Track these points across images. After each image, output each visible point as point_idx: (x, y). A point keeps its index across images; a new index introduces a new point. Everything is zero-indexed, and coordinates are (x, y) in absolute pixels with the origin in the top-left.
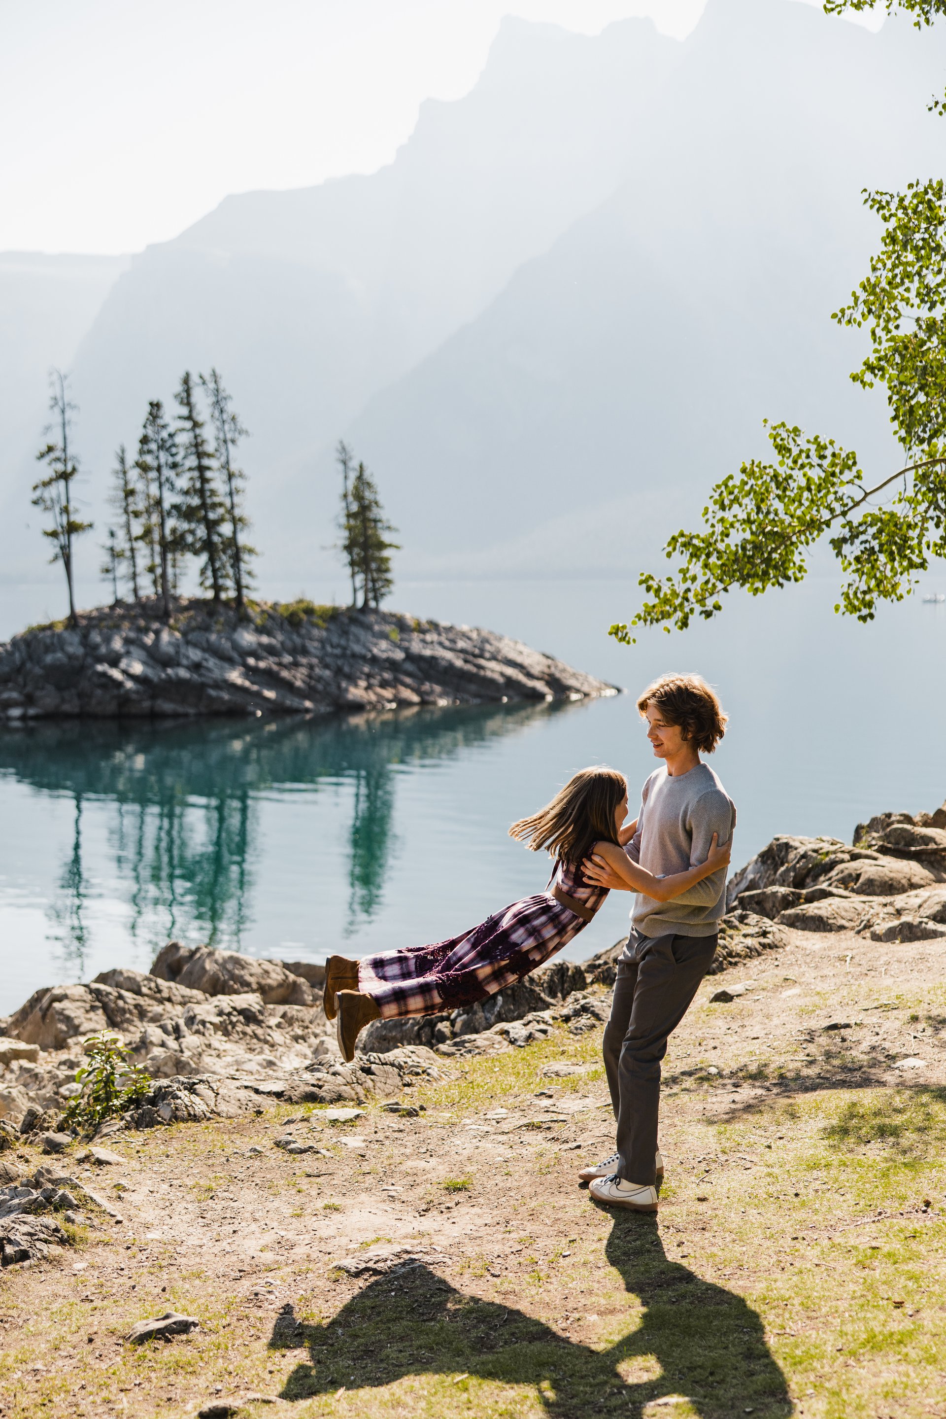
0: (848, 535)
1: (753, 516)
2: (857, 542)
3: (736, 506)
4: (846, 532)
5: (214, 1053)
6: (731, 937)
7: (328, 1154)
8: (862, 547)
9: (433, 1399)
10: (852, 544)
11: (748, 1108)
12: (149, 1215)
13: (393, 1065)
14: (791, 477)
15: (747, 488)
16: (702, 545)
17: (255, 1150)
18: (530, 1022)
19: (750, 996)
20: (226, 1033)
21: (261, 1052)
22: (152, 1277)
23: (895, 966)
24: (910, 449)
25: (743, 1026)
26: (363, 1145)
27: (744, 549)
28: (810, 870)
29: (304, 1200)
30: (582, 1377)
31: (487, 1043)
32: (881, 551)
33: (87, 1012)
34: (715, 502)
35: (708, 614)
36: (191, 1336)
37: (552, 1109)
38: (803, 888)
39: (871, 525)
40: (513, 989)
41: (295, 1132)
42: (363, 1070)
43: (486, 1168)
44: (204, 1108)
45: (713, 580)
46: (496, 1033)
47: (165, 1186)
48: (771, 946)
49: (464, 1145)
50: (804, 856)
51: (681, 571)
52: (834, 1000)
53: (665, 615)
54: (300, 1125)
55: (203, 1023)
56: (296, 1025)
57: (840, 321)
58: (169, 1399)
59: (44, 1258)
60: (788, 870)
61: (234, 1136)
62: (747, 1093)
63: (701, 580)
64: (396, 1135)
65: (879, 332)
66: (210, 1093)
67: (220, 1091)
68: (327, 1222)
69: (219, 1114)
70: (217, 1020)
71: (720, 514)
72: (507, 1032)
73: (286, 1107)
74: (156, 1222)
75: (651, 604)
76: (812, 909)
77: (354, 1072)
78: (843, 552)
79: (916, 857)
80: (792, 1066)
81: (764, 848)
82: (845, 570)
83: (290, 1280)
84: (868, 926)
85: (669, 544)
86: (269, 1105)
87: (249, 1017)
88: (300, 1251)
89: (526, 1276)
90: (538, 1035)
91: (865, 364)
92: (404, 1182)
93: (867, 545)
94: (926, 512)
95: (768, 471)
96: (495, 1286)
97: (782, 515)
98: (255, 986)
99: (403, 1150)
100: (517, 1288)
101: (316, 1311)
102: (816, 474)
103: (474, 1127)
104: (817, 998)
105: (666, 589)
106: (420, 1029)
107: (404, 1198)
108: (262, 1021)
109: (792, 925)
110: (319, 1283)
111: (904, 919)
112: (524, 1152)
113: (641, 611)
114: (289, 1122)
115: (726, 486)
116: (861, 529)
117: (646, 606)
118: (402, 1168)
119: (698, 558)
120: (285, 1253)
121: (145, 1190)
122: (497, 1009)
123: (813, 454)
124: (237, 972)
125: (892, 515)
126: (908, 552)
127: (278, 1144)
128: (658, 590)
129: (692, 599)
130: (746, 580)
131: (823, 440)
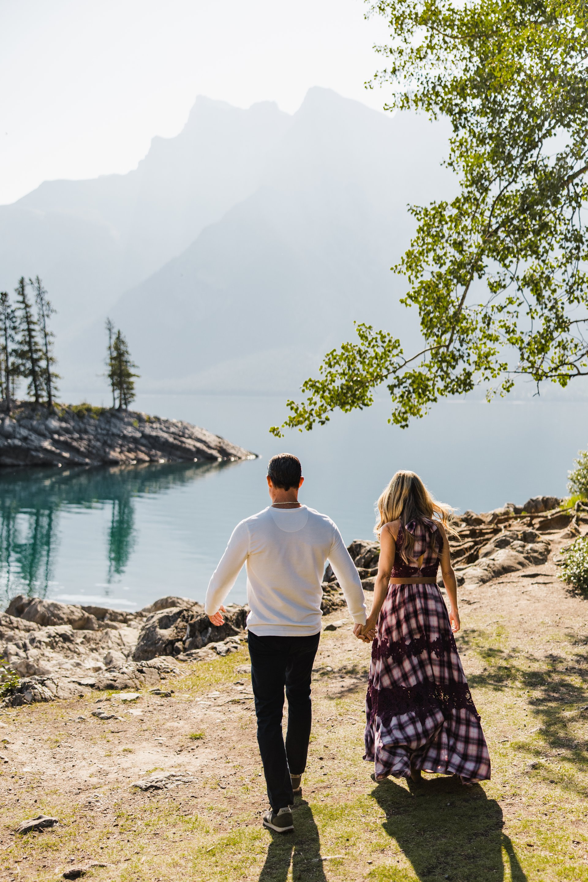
0: (397, 383)
1: (346, 371)
2: (401, 387)
3: (337, 366)
5: (46, 659)
6: (333, 595)
7: (122, 719)
8: (404, 390)
9: (196, 861)
10: (399, 388)
11: (350, 690)
12: (23, 757)
13: (155, 668)
14: (367, 352)
15: (344, 357)
16: (320, 386)
17: (81, 718)
18: (228, 642)
19: (345, 627)
20: (53, 648)
21: (72, 658)
22: (28, 794)
24: (428, 339)
25: (343, 644)
26: (142, 714)
27: (342, 389)
28: (371, 559)
29: (111, 746)
30: (277, 846)
31: (205, 654)
32: (414, 392)
34: (326, 363)
35: (323, 423)
36: (54, 828)
37: (244, 691)
38: (369, 568)
39: (409, 378)
41: (102, 707)
42: (138, 670)
43: (211, 726)
44: (50, 694)
45: (325, 405)
46: (210, 649)
47: (31, 740)
49: (197, 713)
50: (369, 551)
51: (309, 399)
53: (299, 423)
54: (105, 703)
55: (40, 642)
56: (92, 642)
57: (395, 272)
58: (44, 866)
60: (361, 559)
61: (68, 710)
62: (349, 682)
63: (319, 404)
64: (160, 708)
65: (413, 278)
66: (53, 685)
67: (59, 684)
68: (125, 759)
69: (59, 697)
70: (47, 640)
71: (329, 370)
72: (215, 648)
73: (96, 693)
74: (28, 761)
75: (292, 417)
77: (133, 672)
78: (394, 392)
81: (350, 545)
82: (394, 401)
83: (108, 794)
85: (304, 385)
86: (87, 692)
87: (66, 638)
88: (112, 777)
89: (240, 788)
90: (233, 649)
91: (408, 294)
92: (167, 735)
93: (407, 389)
94: (437, 372)
95: (355, 348)
96: (223, 794)
97: (361, 371)
98: (66, 620)
99: (164, 717)
100: (236, 795)
101: (124, 811)
102: (380, 351)
103: (202, 702)
105: (301, 409)
106: (166, 646)
107: (167, 744)
108: (73, 641)
110: (125, 795)
112: (231, 716)
113: (287, 420)
114: (99, 701)
115: (332, 355)
116: (404, 380)
117: (290, 417)
118: (165, 727)
119: (318, 393)
120: (104, 778)
121: (20, 742)
122: (208, 635)
123: (379, 340)
124: (56, 612)
125: (420, 374)
126: (428, 393)
127: (94, 714)
128: (297, 410)
129: (314, 414)
130: (342, 405)
131: (384, 333)
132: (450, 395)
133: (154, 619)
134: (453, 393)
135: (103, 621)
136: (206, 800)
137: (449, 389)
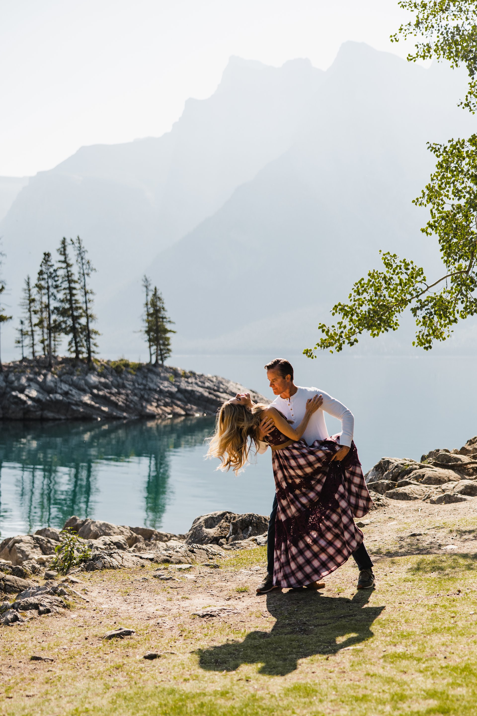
0: (420, 306)
1: (374, 298)
2: (424, 309)
3: (365, 294)
4: (418, 305)
7: (179, 581)
8: (426, 312)
10: (421, 310)
12: (101, 600)
13: (204, 550)
14: (392, 278)
15: (371, 283)
16: (349, 310)
17: (145, 579)
19: (373, 525)
22: (108, 619)
23: (443, 512)
24: (449, 266)
25: (370, 536)
26: (195, 578)
27: (369, 313)
28: (400, 473)
29: (171, 596)
31: (247, 544)
32: (435, 314)
33: (32, 548)
34: (355, 291)
35: (352, 344)
36: (132, 636)
38: (397, 481)
39: (431, 302)
40: (256, 523)
41: (161, 573)
42: (190, 551)
43: (254, 584)
44: (117, 563)
45: (354, 328)
46: (250, 540)
47: (105, 591)
48: (381, 505)
50: (397, 467)
51: (339, 323)
52: (413, 526)
53: (331, 344)
54: (163, 571)
57: (416, 204)
59: (58, 613)
60: (389, 473)
61: (133, 574)
63: (348, 327)
64: (210, 574)
65: (434, 210)
66: (119, 557)
67: (124, 557)
68: (184, 602)
69: (124, 567)
70: (103, 547)
71: (357, 297)
72: (256, 540)
73: (155, 565)
74: (105, 602)
75: (324, 339)
76: (401, 490)
77: (186, 551)
78: (417, 314)
79: (452, 468)
80: (394, 549)
81: (377, 463)
82: (417, 325)
83: (172, 619)
84: (428, 498)
85: (334, 309)
86: (147, 564)
88: (174, 611)
91: (428, 224)
92: (217, 590)
93: (429, 311)
94: (457, 296)
95: (381, 275)
96: (266, 620)
97: (387, 297)
99: (214, 580)
101: (186, 629)
102: (404, 277)
104: (405, 525)
105: (331, 332)
106: (211, 542)
107: (218, 595)
109: (391, 497)
110: (186, 620)
111: (445, 493)
113: (319, 342)
114: (159, 569)
115: (360, 283)
116: (426, 303)
117: (322, 339)
118: (215, 585)
119: (347, 316)
120: (168, 612)
121: (96, 592)
122: (249, 531)
123: (402, 267)
124: (107, 531)
125: (441, 297)
126: (448, 314)
127: (155, 577)
128: (328, 331)
129: (344, 337)
130: (369, 327)
131: (408, 261)
132: (469, 316)
133: (200, 520)
134: (472, 314)
135: (149, 541)
136: (252, 623)
137: (469, 310)
